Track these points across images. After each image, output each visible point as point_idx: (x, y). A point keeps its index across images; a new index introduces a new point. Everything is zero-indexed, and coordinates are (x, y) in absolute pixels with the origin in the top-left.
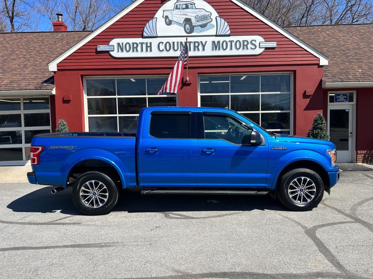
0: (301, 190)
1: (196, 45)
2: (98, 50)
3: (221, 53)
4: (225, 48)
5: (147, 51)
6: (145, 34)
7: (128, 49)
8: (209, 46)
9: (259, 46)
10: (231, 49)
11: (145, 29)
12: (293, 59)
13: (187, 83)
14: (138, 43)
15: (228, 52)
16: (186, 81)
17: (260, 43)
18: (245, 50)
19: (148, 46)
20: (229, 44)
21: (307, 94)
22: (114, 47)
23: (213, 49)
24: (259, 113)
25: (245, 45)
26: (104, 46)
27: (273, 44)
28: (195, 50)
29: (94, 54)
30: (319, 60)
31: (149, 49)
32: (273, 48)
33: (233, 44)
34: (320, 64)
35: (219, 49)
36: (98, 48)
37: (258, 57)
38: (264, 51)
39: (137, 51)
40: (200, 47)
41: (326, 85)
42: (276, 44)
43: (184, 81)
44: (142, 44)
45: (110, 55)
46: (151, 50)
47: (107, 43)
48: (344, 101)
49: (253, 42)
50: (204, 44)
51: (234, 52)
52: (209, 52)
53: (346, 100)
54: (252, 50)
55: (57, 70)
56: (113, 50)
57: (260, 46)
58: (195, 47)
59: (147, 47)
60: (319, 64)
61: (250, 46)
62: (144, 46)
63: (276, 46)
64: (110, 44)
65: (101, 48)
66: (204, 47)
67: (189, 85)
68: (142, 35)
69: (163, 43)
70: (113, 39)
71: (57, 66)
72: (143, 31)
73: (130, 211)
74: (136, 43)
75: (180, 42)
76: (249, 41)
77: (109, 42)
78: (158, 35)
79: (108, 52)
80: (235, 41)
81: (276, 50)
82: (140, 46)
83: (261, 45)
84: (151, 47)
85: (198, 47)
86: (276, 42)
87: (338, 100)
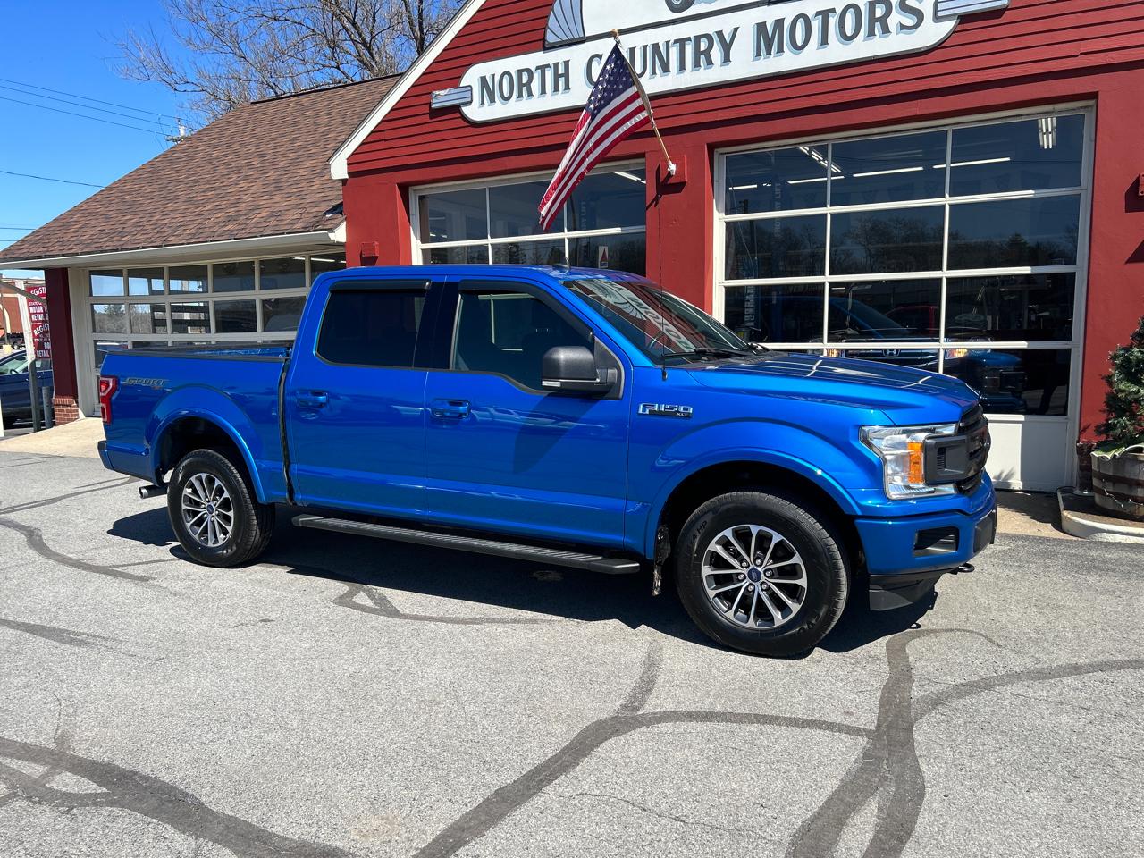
0: (754, 574)
1: (703, 46)
2: (434, 106)
3: (787, 61)
4: (799, 42)
5: (556, 89)
6: (550, 38)
7: (506, 93)
8: (744, 45)
9: (936, 11)
11: (552, 22)
12: (1085, 46)
14: (533, 69)
15: (812, 57)
18: (878, 36)
19: (560, 72)
20: (816, 25)
22: (471, 90)
23: (758, 54)
24: (940, 279)
26: (446, 92)
28: (697, 65)
29: (426, 118)
31: (561, 82)
33: (833, 21)
35: (780, 50)
36: (434, 101)
37: (928, 58)
38: (954, 32)
39: (530, 94)
40: (717, 54)
44: (543, 68)
45: (464, 117)
46: (567, 87)
47: (454, 81)
50: (727, 37)
51: (838, 52)
52: (744, 64)
54: (902, 35)
55: (349, 174)
56: (469, 100)
57: (940, 14)
58: (698, 53)
59: (557, 76)
62: (549, 75)
64: (461, 85)
65: (441, 98)
66: (727, 48)
68: (544, 40)
69: (600, 56)
70: (469, 66)
71: (348, 164)
72: (544, 29)
73: (300, 569)
74: (528, 70)
75: (653, 45)
77: (460, 77)
78: (587, 35)
79: (456, 109)
80: (839, 11)
81: (1006, 17)
82: (537, 76)
84: (566, 75)
85: (707, 53)
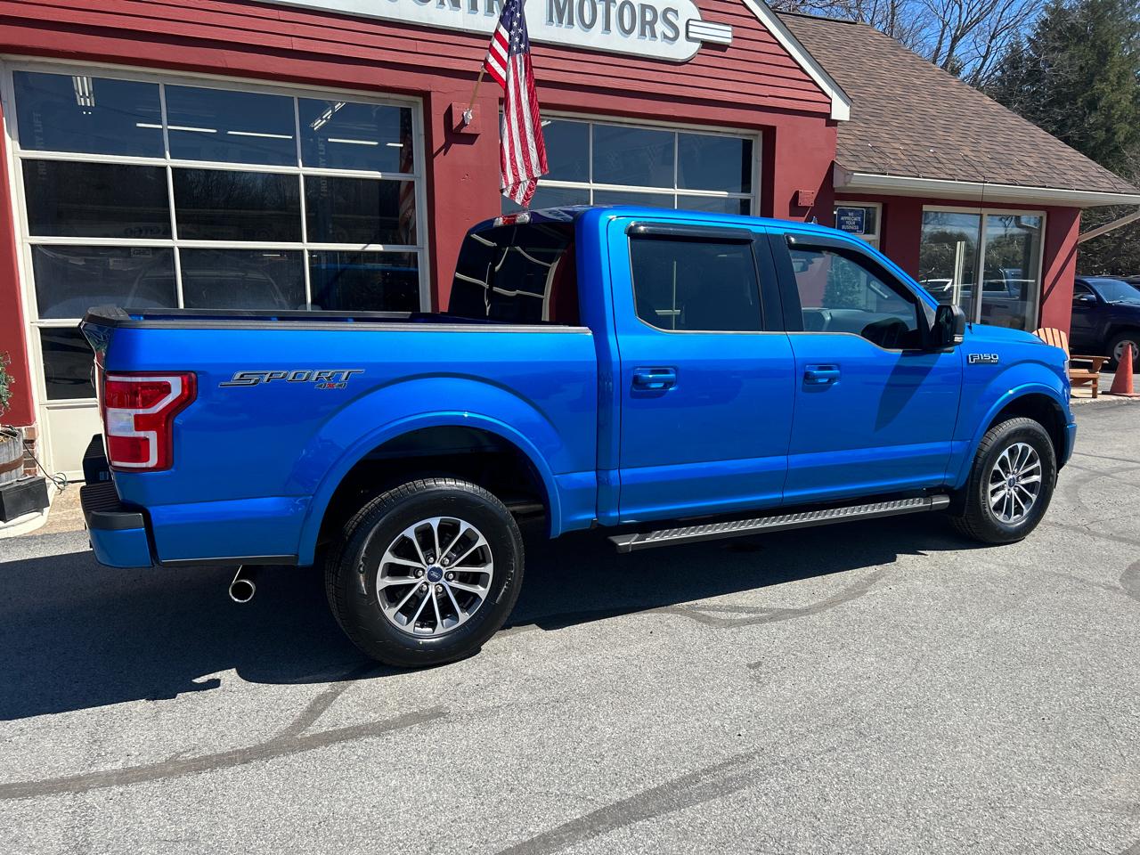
10: (607, 28)
13: (464, 130)
16: (463, 124)
17: (691, 22)
21: (802, 203)
25: (648, 23)
27: (723, 34)
30: (830, 104)
32: (722, 47)
34: (833, 117)
41: (853, 179)
42: (730, 35)
43: (456, 122)
48: (855, 231)
49: (670, 16)
53: (861, 229)
60: (829, 115)
61: (660, 27)
63: (729, 41)
67: (470, 139)
76: (660, 12)
83: (691, 28)
86: (729, 28)
87: (843, 227)
